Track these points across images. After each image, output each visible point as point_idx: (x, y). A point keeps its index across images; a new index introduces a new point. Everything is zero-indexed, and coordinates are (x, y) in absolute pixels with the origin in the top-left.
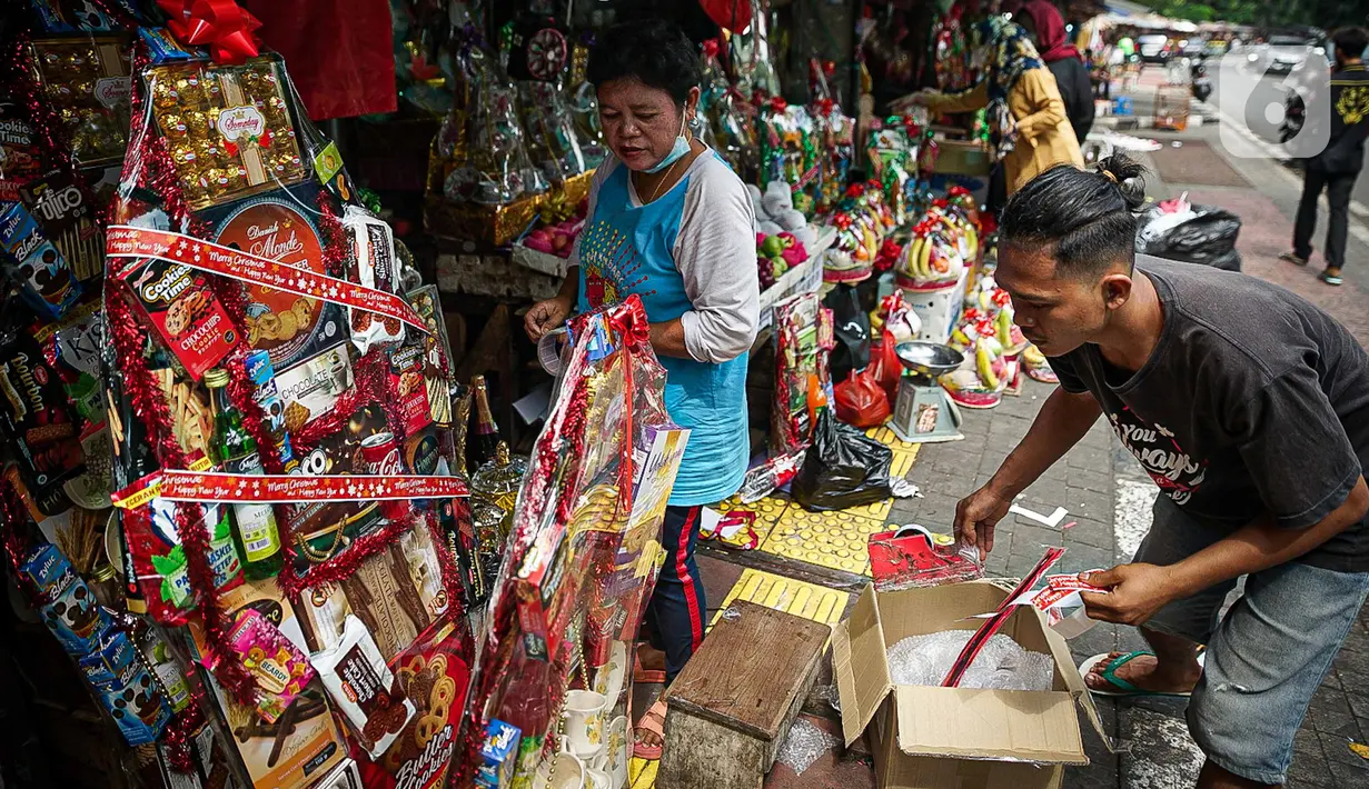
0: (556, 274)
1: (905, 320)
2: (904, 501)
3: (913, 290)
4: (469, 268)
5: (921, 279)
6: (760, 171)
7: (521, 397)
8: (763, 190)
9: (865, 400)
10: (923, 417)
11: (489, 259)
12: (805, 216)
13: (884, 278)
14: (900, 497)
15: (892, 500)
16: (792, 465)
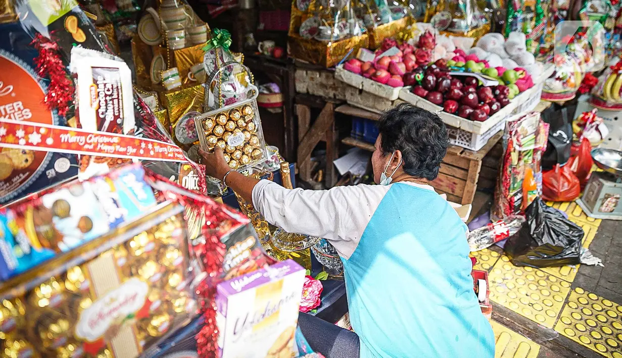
0: (361, 88)
1: (597, 129)
2: (588, 267)
3: (604, 109)
4: (312, 79)
5: (611, 101)
6: (505, 25)
7: (340, 156)
8: (506, 37)
9: (563, 186)
10: (606, 202)
11: (324, 75)
12: (534, 55)
13: (583, 98)
14: (586, 264)
15: (578, 266)
16: (506, 229)
